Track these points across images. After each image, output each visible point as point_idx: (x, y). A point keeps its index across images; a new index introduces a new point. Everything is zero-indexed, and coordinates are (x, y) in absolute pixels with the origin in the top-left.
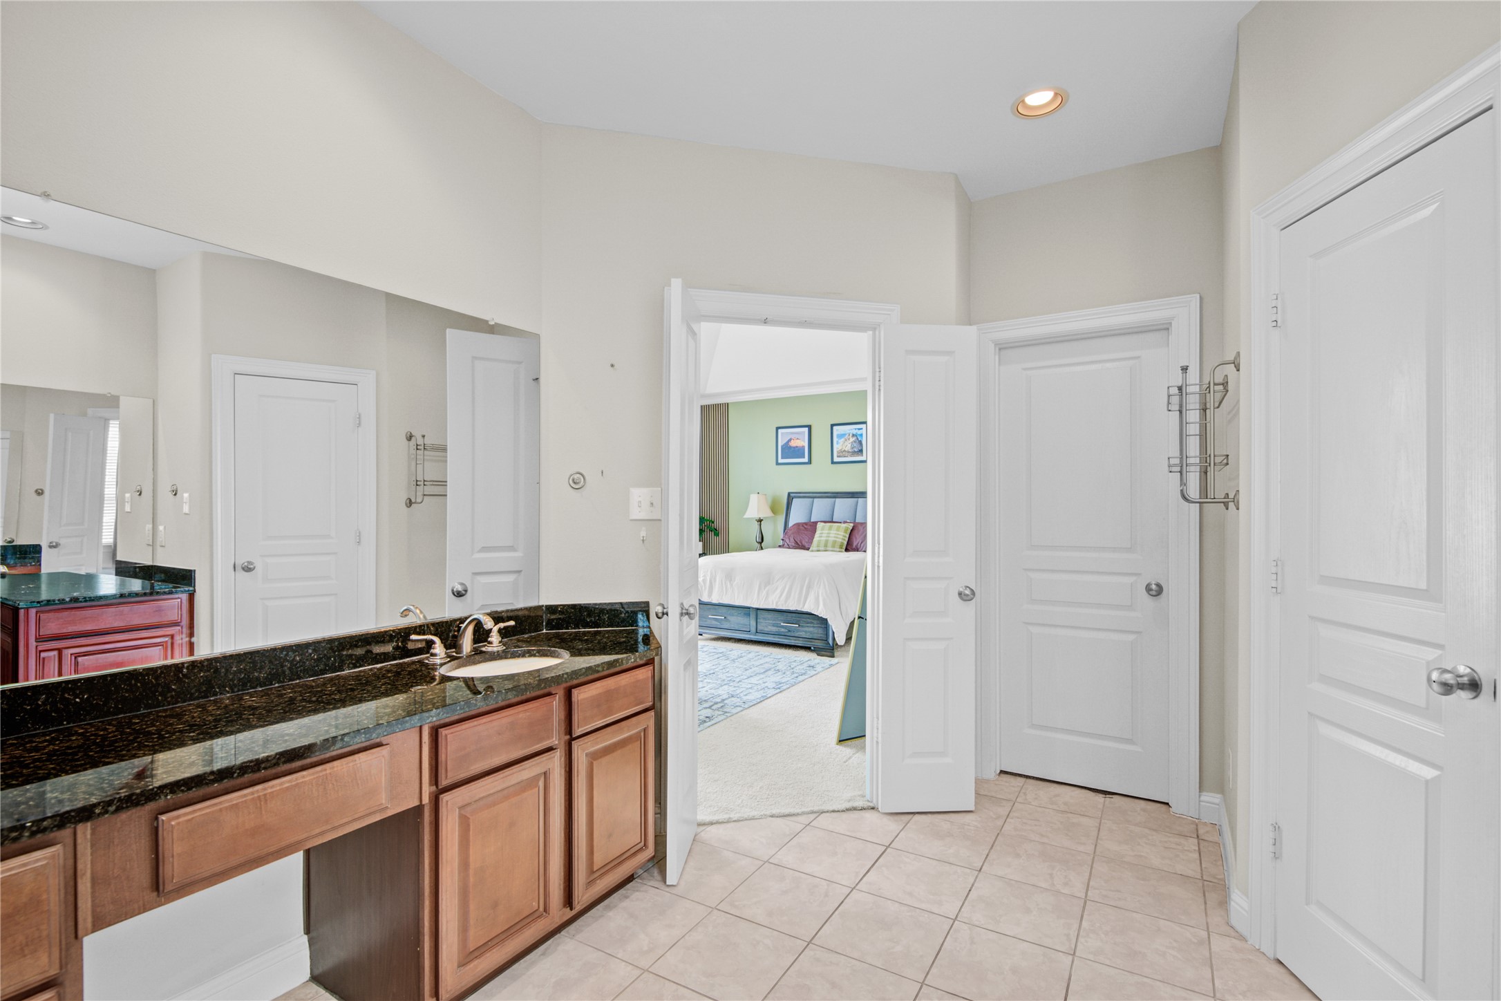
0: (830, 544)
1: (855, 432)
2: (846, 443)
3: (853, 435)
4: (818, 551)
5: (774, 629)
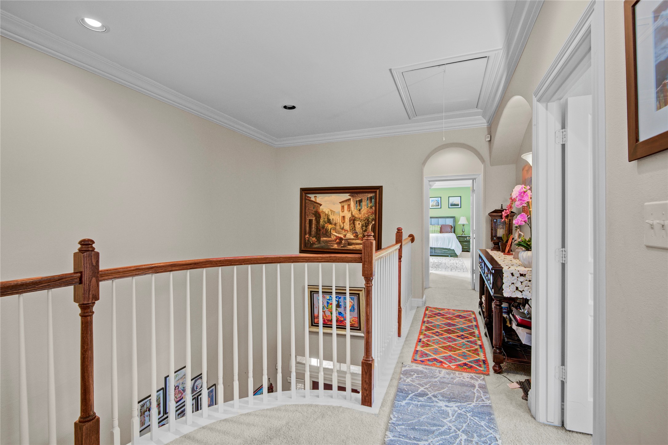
0: (436, 231)
1: (437, 200)
2: (434, 203)
3: (436, 201)
4: (432, 233)
5: (440, 252)
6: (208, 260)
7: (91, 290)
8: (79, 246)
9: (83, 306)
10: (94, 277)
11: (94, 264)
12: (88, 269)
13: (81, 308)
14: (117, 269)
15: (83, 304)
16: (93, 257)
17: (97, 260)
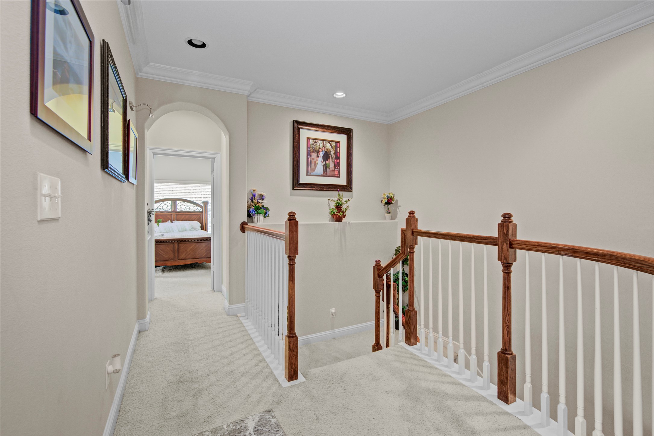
6: (611, 254)
7: (503, 253)
8: (502, 218)
9: (504, 264)
10: (505, 243)
11: (505, 233)
12: (501, 236)
13: (502, 266)
14: (524, 241)
15: (504, 263)
16: (504, 227)
17: (507, 230)
